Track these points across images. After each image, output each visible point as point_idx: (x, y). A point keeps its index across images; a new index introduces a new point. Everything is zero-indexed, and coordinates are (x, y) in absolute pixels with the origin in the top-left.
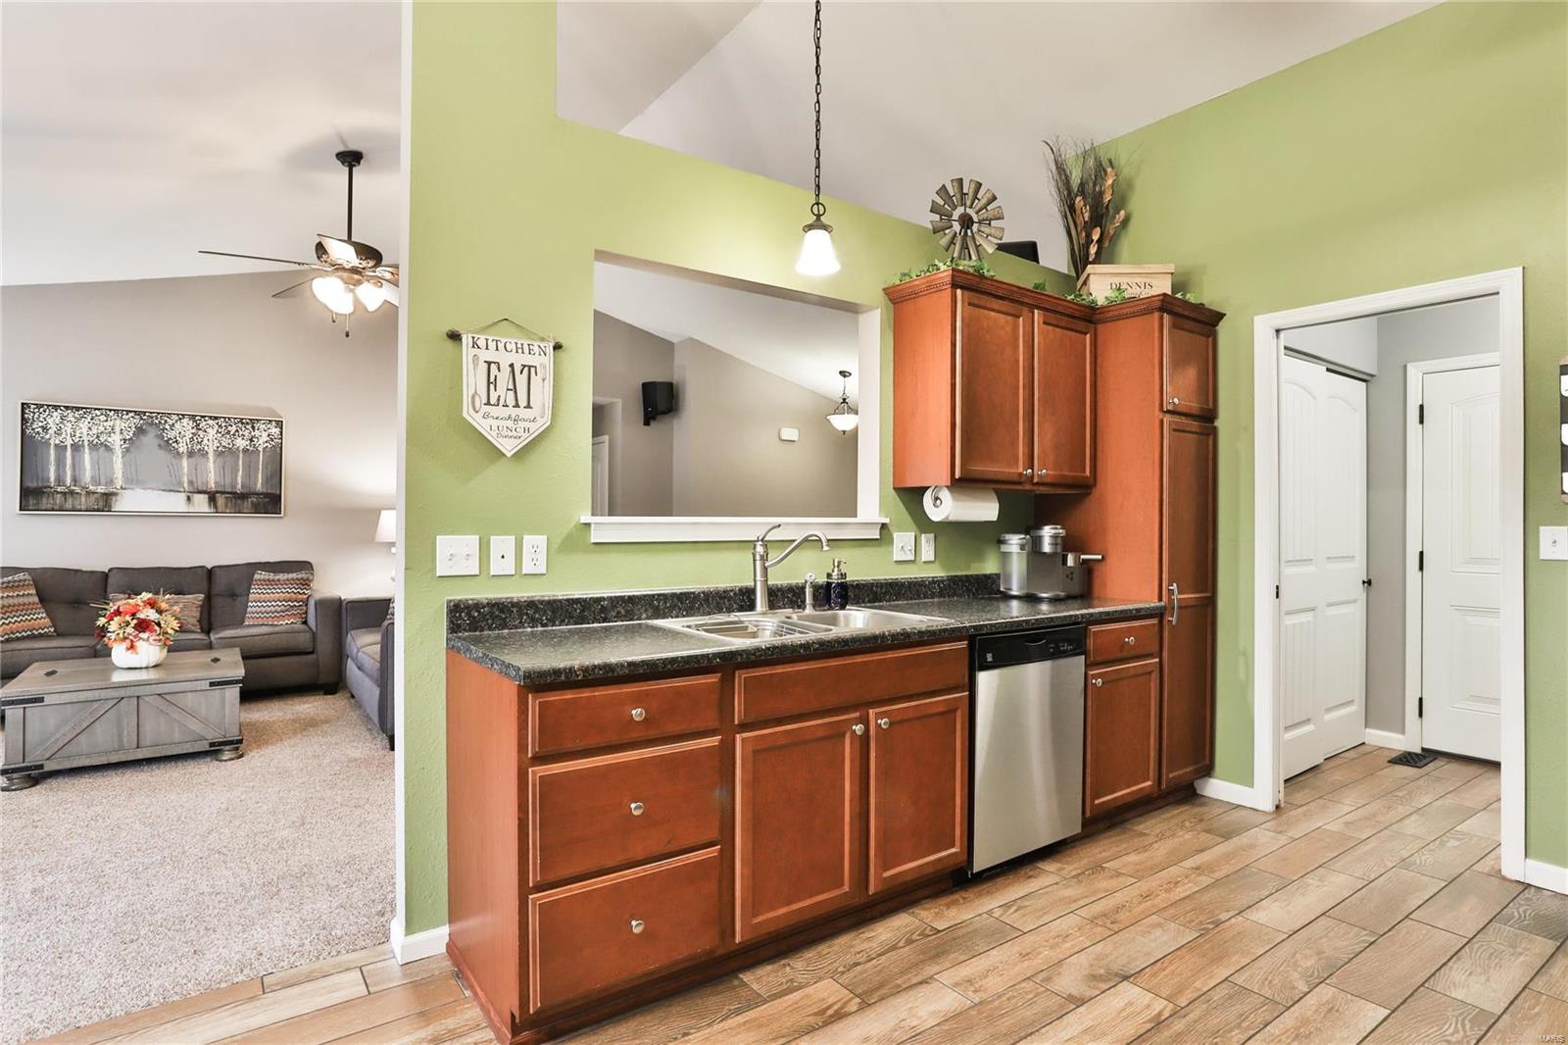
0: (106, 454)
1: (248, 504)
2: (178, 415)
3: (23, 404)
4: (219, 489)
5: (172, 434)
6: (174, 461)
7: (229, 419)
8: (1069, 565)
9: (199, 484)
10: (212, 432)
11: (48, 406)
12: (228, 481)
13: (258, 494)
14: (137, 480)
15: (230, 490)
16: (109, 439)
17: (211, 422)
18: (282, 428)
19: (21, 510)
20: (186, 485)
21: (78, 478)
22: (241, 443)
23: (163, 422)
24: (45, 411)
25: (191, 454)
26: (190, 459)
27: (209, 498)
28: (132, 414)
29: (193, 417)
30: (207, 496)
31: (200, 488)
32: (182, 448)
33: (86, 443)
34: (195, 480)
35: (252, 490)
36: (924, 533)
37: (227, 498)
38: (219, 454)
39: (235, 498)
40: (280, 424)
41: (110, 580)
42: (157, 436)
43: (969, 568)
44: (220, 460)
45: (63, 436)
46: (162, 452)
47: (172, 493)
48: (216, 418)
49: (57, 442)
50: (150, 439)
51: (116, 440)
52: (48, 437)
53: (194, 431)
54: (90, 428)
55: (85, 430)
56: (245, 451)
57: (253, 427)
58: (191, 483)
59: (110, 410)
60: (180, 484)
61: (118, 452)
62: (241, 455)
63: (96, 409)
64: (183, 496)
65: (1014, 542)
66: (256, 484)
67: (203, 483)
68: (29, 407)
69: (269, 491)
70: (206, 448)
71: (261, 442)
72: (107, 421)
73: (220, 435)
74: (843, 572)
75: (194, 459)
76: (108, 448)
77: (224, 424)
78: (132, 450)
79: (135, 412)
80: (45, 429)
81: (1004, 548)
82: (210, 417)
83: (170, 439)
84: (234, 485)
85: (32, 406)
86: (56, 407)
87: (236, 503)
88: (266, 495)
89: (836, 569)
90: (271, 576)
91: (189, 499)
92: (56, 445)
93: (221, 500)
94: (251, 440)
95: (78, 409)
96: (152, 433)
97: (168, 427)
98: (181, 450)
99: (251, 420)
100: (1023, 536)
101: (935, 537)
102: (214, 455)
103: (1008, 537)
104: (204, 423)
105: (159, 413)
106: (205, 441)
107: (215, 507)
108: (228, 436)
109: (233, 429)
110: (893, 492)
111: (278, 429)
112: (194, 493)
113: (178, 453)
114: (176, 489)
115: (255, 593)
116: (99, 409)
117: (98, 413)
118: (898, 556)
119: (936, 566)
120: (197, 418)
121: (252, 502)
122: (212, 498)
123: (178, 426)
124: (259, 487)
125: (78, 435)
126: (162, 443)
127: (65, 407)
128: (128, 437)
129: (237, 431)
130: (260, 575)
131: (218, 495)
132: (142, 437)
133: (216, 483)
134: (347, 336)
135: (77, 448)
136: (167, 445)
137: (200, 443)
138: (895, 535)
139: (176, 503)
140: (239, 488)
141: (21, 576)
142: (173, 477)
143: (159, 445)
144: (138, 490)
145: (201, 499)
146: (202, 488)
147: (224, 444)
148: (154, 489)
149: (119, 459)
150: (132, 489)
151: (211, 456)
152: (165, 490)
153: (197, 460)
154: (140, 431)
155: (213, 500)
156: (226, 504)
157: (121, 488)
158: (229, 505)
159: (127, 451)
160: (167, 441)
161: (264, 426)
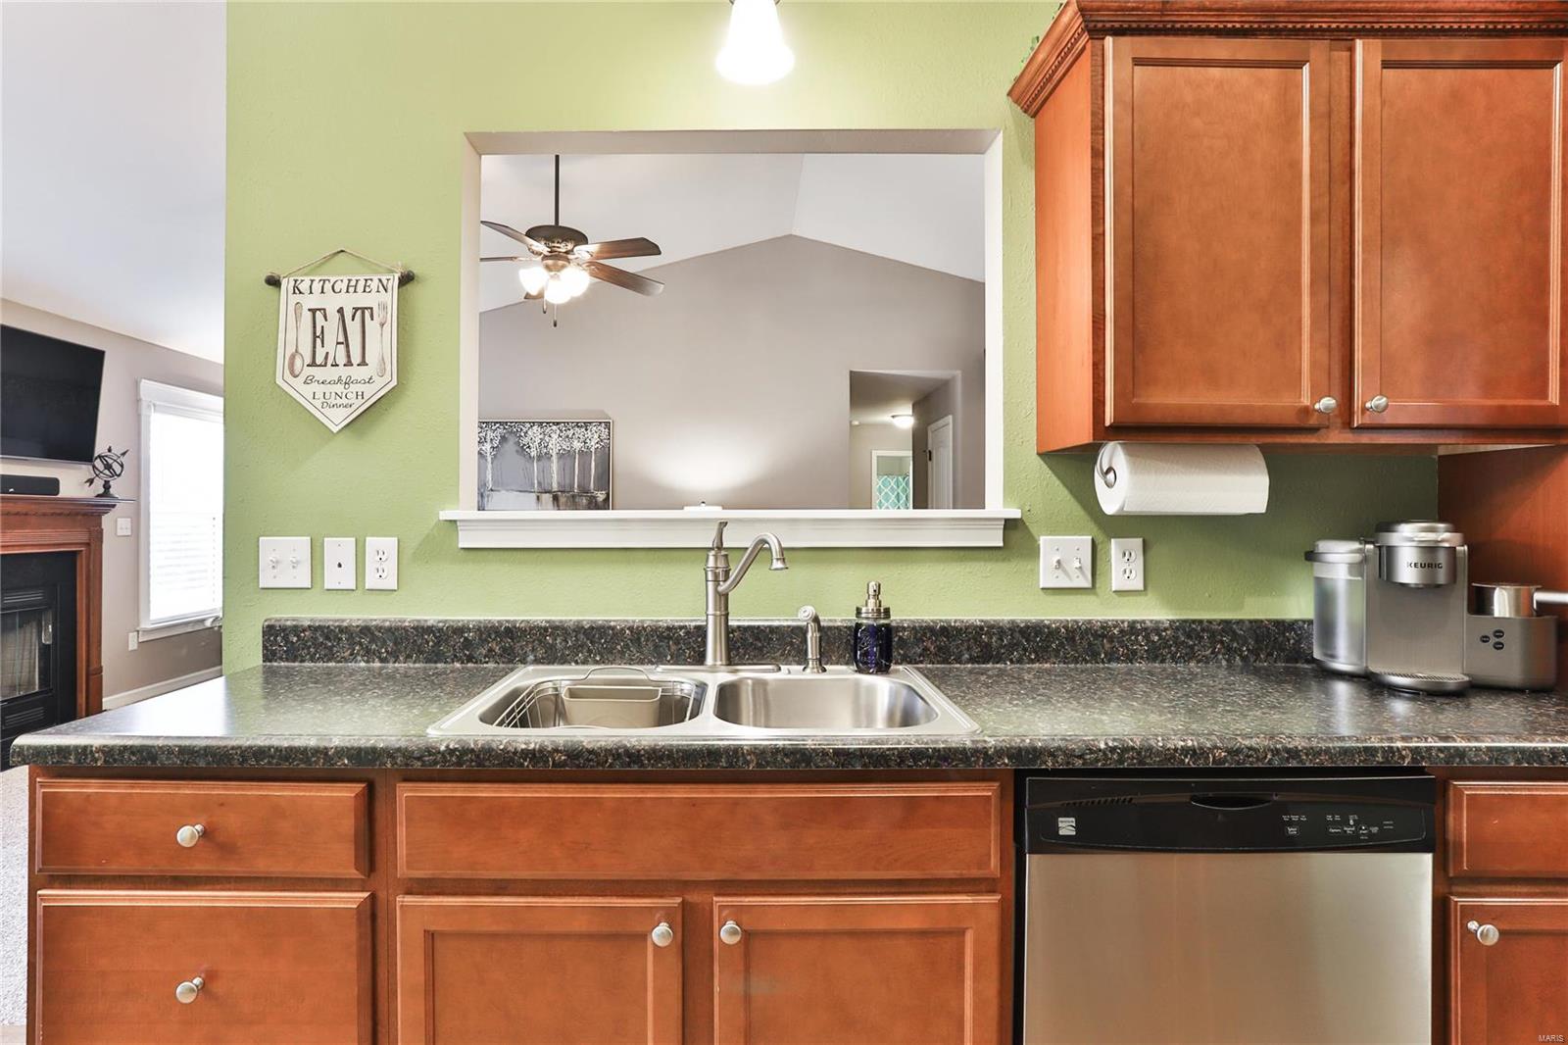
0: (481, 460)
1: (583, 501)
2: (530, 423)
4: (561, 489)
5: (526, 440)
6: (528, 465)
7: (568, 423)
8: (1497, 614)
9: (546, 485)
10: (555, 436)
12: (567, 482)
13: (590, 491)
14: (502, 482)
15: (569, 489)
16: (484, 448)
17: (554, 427)
18: (609, 429)
20: (536, 486)
22: (577, 445)
23: (519, 430)
25: (539, 458)
26: (540, 463)
27: (553, 497)
28: (498, 425)
29: (540, 424)
30: (551, 495)
32: (533, 453)
34: (543, 481)
35: (587, 489)
36: (1114, 537)
37: (566, 495)
38: (560, 456)
39: (572, 496)
40: (607, 425)
42: (515, 443)
43: (1240, 606)
44: (561, 462)
46: (519, 457)
47: (527, 494)
48: (558, 423)
50: (510, 447)
51: (487, 447)
53: (541, 436)
56: (581, 452)
57: (586, 430)
58: (539, 483)
60: (533, 485)
61: (489, 459)
62: (577, 456)
64: (534, 496)
65: (1340, 558)
66: (589, 483)
67: (548, 484)
70: (551, 451)
71: (593, 443)
73: (561, 439)
74: (884, 605)
75: (542, 462)
76: (483, 455)
77: (564, 429)
78: (498, 456)
79: (500, 423)
81: (1320, 570)
82: (553, 423)
83: (525, 445)
84: (572, 485)
87: (573, 500)
89: (872, 602)
91: (538, 497)
93: (562, 499)
94: (585, 442)
96: (512, 440)
97: (523, 434)
98: (532, 454)
99: (585, 423)
100: (1356, 545)
101: (1145, 544)
102: (557, 458)
103: (1323, 546)
104: (549, 429)
105: (516, 423)
106: (550, 445)
107: (558, 503)
108: (567, 440)
109: (571, 433)
110: (1039, 461)
111: (607, 430)
112: (541, 492)
113: (530, 456)
114: (529, 490)
118: (1047, 577)
119: (1150, 599)
120: (544, 425)
121: (586, 499)
122: (556, 494)
123: (529, 432)
126: (520, 450)
128: (495, 445)
129: (574, 434)
131: (560, 494)
132: (504, 444)
133: (558, 483)
134: (555, 325)
136: (522, 450)
137: (546, 447)
138: (1043, 541)
139: (529, 502)
140: (576, 488)
142: (527, 479)
143: (517, 451)
144: (504, 492)
145: (547, 498)
146: (548, 488)
147: (564, 447)
148: (512, 490)
149: (490, 466)
150: (498, 491)
151: (554, 458)
152: (521, 491)
153: (544, 462)
154: (504, 439)
155: (556, 498)
156: (565, 500)
157: (492, 490)
158: (569, 504)
159: (495, 457)
160: (523, 447)
161: (595, 428)
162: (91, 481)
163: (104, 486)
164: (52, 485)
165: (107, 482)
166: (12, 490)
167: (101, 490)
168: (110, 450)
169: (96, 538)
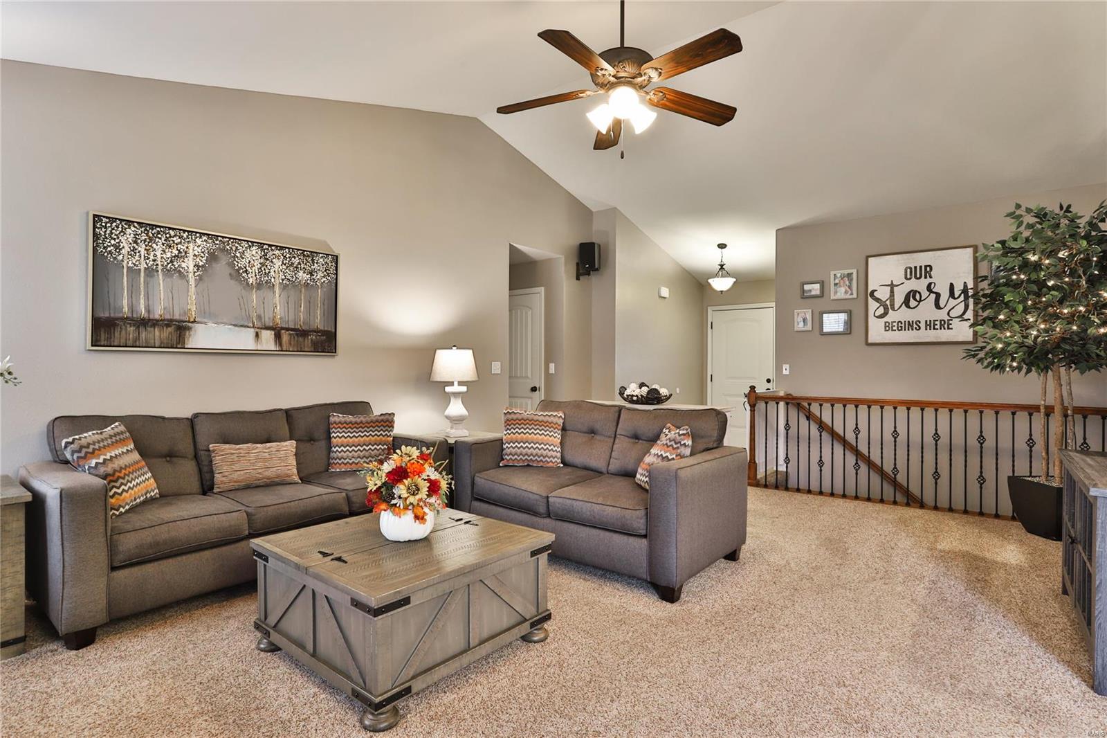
0: (180, 282)
1: (308, 342)
2: (248, 241)
3: (95, 216)
4: (284, 326)
5: (242, 263)
6: (244, 293)
7: (293, 249)
9: (267, 319)
10: (278, 263)
11: (121, 220)
12: (291, 317)
13: (317, 331)
14: (210, 313)
15: (293, 327)
16: (184, 265)
17: (277, 252)
18: (337, 264)
19: (92, 346)
20: (254, 320)
21: (151, 308)
22: (303, 277)
23: (234, 249)
24: (118, 227)
25: (259, 286)
26: (258, 292)
27: (275, 334)
28: (205, 238)
29: (261, 245)
30: (273, 332)
31: (267, 325)
33: (160, 268)
34: (263, 315)
35: (312, 328)
37: (290, 334)
38: (284, 287)
39: (297, 335)
40: (336, 259)
41: (198, 428)
42: (227, 264)
44: (284, 294)
45: (137, 258)
46: (233, 282)
47: (242, 328)
48: (281, 248)
49: (130, 264)
50: (221, 267)
51: (189, 264)
52: (120, 257)
53: (262, 261)
54: (164, 251)
55: (158, 253)
56: (306, 285)
57: (313, 260)
58: (259, 317)
59: (184, 231)
60: (250, 318)
61: (192, 281)
62: (303, 290)
63: (170, 228)
64: (252, 332)
66: (315, 321)
67: (269, 318)
68: (101, 221)
69: (326, 329)
70: (273, 280)
71: (319, 277)
72: (180, 243)
73: (284, 267)
75: (262, 291)
76: (182, 275)
77: (288, 255)
78: (205, 279)
79: (208, 235)
80: (118, 248)
82: (277, 246)
83: (240, 268)
84: (297, 322)
85: (104, 220)
86: (130, 223)
87: (297, 341)
88: (324, 333)
90: (350, 418)
91: (257, 335)
92: (128, 268)
93: (285, 337)
94: (312, 275)
95: (153, 227)
96: (224, 260)
97: (238, 255)
98: (251, 281)
99: (311, 252)
102: (279, 288)
104: (271, 253)
105: (230, 238)
106: (272, 273)
107: (281, 345)
108: (291, 268)
109: (296, 261)
111: (334, 264)
112: (261, 328)
113: (248, 284)
114: (246, 324)
115: (337, 437)
116: (173, 229)
117: (172, 233)
120: (265, 247)
121: (312, 340)
122: (278, 333)
123: (247, 254)
124: (318, 324)
125: (152, 258)
126: (233, 272)
127: (138, 223)
128: (201, 264)
129: (299, 263)
130: (337, 417)
131: (283, 331)
132: (214, 265)
133: (281, 319)
135: (150, 272)
136: (238, 274)
137: (267, 274)
139: (245, 339)
140: (301, 325)
141: (117, 427)
142: (243, 310)
143: (230, 274)
144: (210, 324)
145: (268, 336)
146: (269, 324)
147: (288, 277)
148: (225, 324)
149: (192, 289)
150: (205, 323)
151: (277, 289)
152: (234, 325)
153: (265, 292)
154: (212, 257)
155: (278, 337)
156: (290, 341)
157: (194, 322)
158: (292, 343)
159: (200, 279)
160: (238, 270)
161: (322, 260)
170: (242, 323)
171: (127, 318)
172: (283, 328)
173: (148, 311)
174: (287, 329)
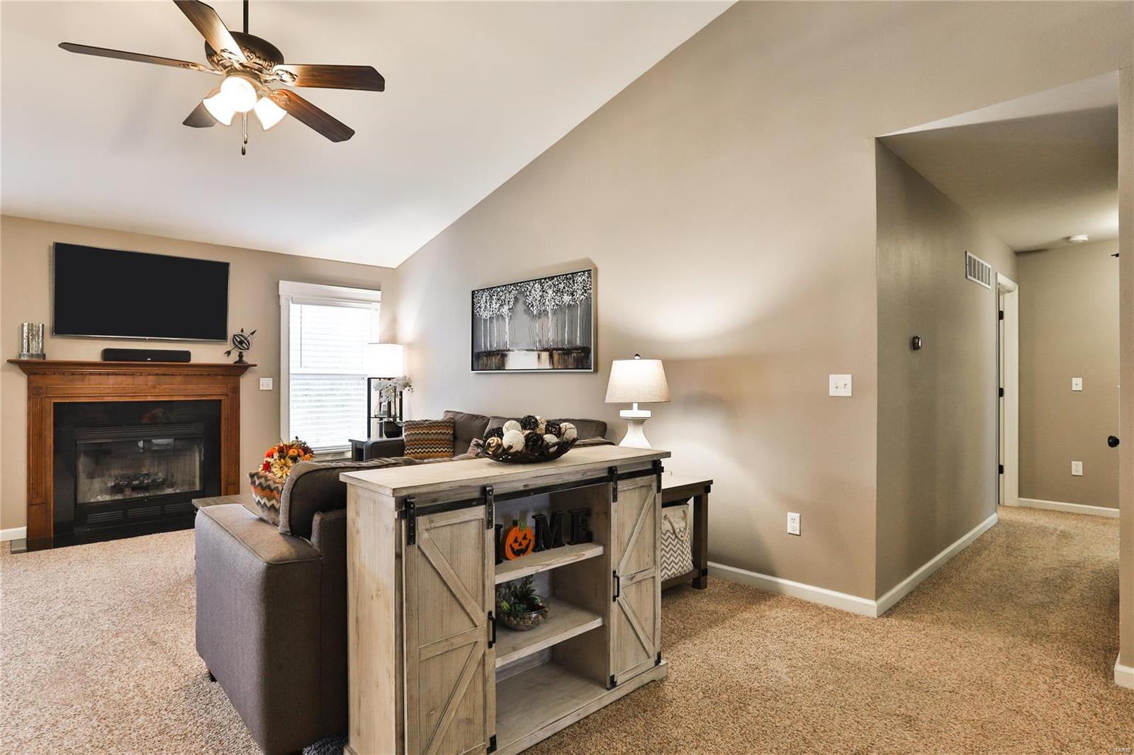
0: (503, 322)
1: (572, 360)
2: (533, 281)
3: (472, 292)
4: (555, 347)
5: (530, 299)
6: (532, 323)
7: (559, 276)
9: (544, 342)
10: (550, 292)
11: (481, 290)
12: (560, 339)
13: (576, 349)
14: (517, 342)
15: (561, 347)
16: (504, 310)
17: (550, 283)
19: (472, 370)
20: (537, 344)
21: (492, 343)
22: (566, 299)
23: (526, 289)
24: (480, 295)
25: (540, 315)
26: (540, 321)
27: (550, 355)
28: (512, 287)
29: (541, 281)
30: (548, 353)
31: (544, 346)
33: (495, 315)
34: (542, 339)
35: (574, 346)
37: (559, 354)
38: (555, 312)
39: (564, 354)
40: (590, 273)
42: (523, 303)
44: (555, 318)
45: (487, 312)
46: (526, 316)
47: (531, 352)
48: (553, 278)
49: (484, 317)
50: (520, 307)
51: (506, 310)
52: (481, 314)
53: (541, 293)
54: (496, 303)
55: (494, 305)
56: (569, 306)
57: (573, 281)
58: (540, 342)
59: (503, 286)
60: (535, 343)
61: (507, 320)
62: (567, 311)
63: (498, 287)
64: (536, 355)
66: (576, 340)
67: (546, 342)
68: (475, 293)
69: (584, 345)
70: (548, 308)
71: (578, 295)
72: (502, 295)
73: (554, 294)
76: (502, 317)
77: (556, 283)
78: (513, 315)
79: (514, 284)
80: (480, 308)
82: (549, 278)
83: (530, 304)
84: (563, 343)
86: (484, 291)
87: (564, 359)
88: (582, 349)
91: (539, 356)
92: (484, 319)
93: (556, 357)
94: (573, 295)
95: (492, 289)
96: (521, 300)
97: (528, 293)
98: (535, 312)
99: (572, 274)
102: (552, 314)
104: (546, 285)
105: (524, 282)
106: (547, 302)
107: (553, 364)
108: (559, 294)
109: (561, 286)
111: (591, 279)
112: (541, 351)
113: (534, 315)
114: (533, 348)
116: (500, 287)
117: (499, 290)
120: (543, 281)
121: (575, 357)
122: (550, 351)
123: (533, 291)
124: (578, 343)
125: (492, 310)
126: (526, 308)
127: (487, 289)
128: (511, 307)
129: (564, 288)
131: (554, 352)
132: (517, 305)
133: (553, 341)
135: (491, 320)
136: (528, 309)
137: (544, 304)
139: (533, 361)
140: (566, 344)
142: (531, 338)
143: (525, 311)
144: (516, 351)
145: (545, 356)
146: (546, 346)
147: (557, 302)
148: (522, 349)
149: (507, 327)
150: (513, 350)
151: (550, 315)
152: (527, 350)
153: (543, 319)
154: (516, 299)
155: (551, 359)
156: (559, 359)
157: (509, 350)
158: (561, 362)
159: (511, 318)
160: (528, 306)
161: (579, 279)
162: (229, 353)
163: (239, 356)
164: (186, 356)
165: (241, 353)
166: (149, 359)
167: (237, 359)
168: (242, 331)
169: (236, 391)
170: (529, 348)
171: (484, 352)
172: (554, 349)
173: (491, 346)
174: (557, 349)
